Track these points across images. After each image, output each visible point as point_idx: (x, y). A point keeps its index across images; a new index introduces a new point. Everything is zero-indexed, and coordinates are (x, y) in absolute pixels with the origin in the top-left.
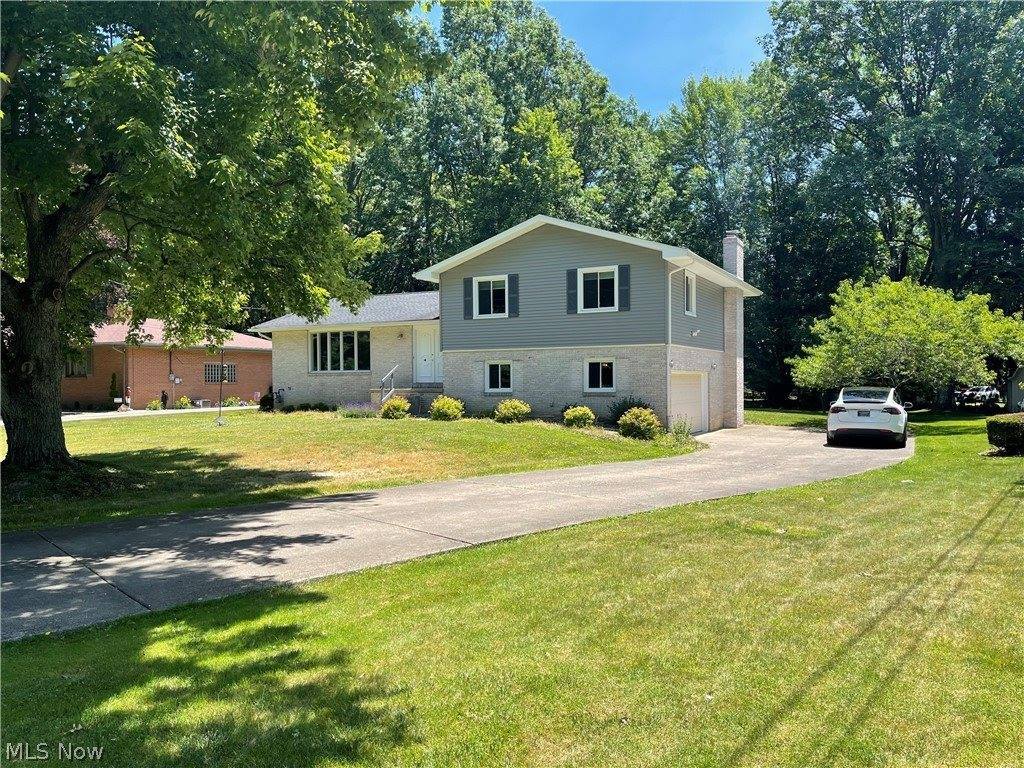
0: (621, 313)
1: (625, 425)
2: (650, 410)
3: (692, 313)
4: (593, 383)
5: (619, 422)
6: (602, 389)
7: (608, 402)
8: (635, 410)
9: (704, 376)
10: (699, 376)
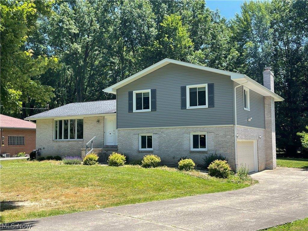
0: (209, 109)
1: (212, 169)
2: (225, 161)
3: (248, 109)
4: (195, 146)
5: (208, 168)
6: (200, 149)
7: (203, 156)
8: (217, 161)
9: (255, 142)
10: (253, 142)
